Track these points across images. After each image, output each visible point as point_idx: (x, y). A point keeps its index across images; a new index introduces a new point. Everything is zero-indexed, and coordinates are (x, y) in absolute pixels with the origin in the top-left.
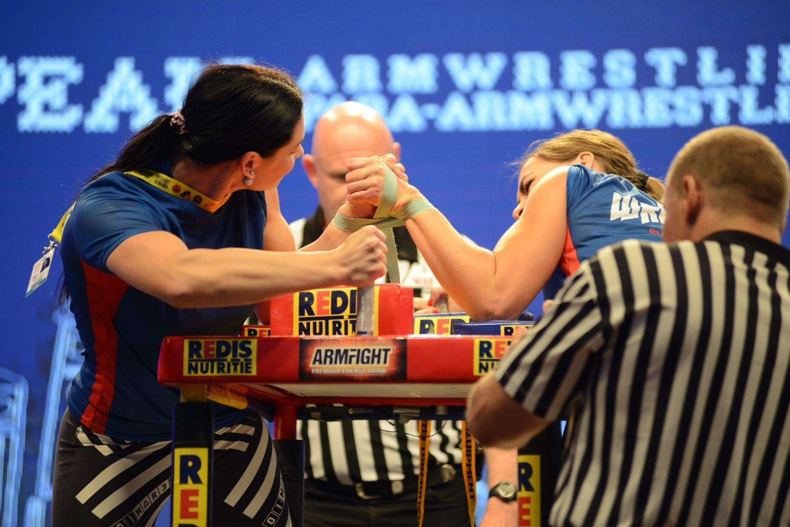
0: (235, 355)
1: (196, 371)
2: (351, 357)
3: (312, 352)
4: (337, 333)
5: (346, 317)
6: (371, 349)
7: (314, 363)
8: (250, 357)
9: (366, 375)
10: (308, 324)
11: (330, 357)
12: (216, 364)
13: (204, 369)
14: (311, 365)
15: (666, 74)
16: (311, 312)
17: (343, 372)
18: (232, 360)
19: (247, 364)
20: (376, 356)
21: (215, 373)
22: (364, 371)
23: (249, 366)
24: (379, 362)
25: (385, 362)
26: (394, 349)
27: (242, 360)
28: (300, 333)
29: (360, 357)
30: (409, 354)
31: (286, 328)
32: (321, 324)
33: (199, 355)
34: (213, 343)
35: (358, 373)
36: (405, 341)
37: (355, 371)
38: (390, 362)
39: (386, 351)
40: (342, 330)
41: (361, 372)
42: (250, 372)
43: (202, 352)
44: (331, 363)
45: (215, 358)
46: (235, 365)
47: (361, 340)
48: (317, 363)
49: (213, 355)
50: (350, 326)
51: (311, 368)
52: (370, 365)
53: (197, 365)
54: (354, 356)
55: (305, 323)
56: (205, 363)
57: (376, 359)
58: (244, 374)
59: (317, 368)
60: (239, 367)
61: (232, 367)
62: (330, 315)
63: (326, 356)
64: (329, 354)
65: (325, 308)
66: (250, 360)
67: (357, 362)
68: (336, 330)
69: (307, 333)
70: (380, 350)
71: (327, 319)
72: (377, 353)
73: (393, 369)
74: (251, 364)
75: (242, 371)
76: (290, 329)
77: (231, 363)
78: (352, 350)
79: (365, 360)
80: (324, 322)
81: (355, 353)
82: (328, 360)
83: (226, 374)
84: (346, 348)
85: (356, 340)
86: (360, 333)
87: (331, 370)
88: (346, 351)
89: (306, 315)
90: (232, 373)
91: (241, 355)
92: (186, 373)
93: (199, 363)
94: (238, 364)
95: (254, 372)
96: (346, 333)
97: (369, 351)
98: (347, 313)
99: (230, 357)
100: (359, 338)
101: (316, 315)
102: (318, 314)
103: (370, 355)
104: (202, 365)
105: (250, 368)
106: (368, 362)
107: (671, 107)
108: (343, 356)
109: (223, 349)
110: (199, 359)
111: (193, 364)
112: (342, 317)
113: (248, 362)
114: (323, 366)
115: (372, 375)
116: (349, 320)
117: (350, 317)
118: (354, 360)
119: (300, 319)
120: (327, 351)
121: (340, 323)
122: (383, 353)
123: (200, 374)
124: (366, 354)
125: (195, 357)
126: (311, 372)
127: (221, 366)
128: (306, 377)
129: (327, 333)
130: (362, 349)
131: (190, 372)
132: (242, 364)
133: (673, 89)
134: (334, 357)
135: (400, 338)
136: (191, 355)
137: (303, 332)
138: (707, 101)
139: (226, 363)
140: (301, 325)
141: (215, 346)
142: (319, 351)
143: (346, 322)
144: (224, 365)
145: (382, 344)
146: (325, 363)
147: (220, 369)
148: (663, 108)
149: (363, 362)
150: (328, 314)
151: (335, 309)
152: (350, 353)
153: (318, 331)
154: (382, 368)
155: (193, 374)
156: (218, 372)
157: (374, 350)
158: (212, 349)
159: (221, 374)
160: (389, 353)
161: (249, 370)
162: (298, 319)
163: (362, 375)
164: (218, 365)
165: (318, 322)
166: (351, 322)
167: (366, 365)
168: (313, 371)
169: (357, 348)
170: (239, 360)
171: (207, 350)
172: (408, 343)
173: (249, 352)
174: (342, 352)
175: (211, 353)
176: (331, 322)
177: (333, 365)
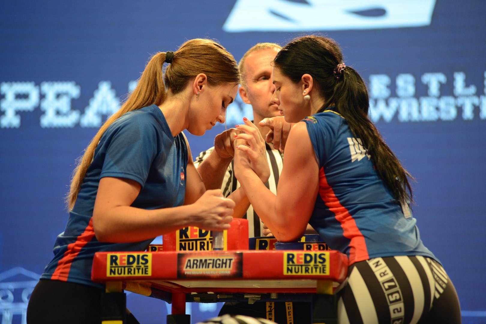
0: (138, 263)
1: (114, 273)
2: (209, 264)
3: (185, 262)
4: (202, 249)
5: (208, 239)
6: (221, 259)
7: (186, 268)
8: (147, 265)
9: (218, 275)
10: (185, 244)
11: (196, 264)
12: (126, 269)
13: (120, 272)
14: (184, 269)
15: (434, 89)
16: (187, 236)
17: (204, 273)
18: (137, 266)
19: (145, 269)
20: (224, 263)
21: (126, 275)
22: (217, 272)
23: (147, 270)
24: (226, 267)
25: (230, 267)
26: (235, 259)
27: (143, 266)
28: (180, 250)
29: (214, 264)
30: (244, 262)
31: (172, 246)
32: (193, 243)
33: (116, 264)
34: (125, 256)
35: (213, 274)
36: (241, 254)
37: (212, 272)
38: (233, 267)
39: (230, 260)
40: (206, 247)
41: (215, 273)
42: (147, 274)
43: (118, 262)
44: (197, 267)
45: (126, 265)
46: (138, 269)
47: (215, 253)
48: (188, 268)
49: (125, 264)
50: (210, 245)
51: (185, 271)
52: (220, 269)
53: (115, 270)
54: (211, 263)
55: (183, 243)
56: (120, 269)
57: (224, 265)
58: (144, 275)
59: (188, 271)
60: (140, 271)
61: (136, 271)
62: (198, 238)
63: (194, 263)
64: (195, 262)
65: (195, 233)
66: (147, 266)
67: (213, 267)
68: (202, 247)
69: (185, 249)
70: (226, 260)
71: (196, 240)
72: (224, 261)
73: (235, 271)
74: (148, 268)
75: (142, 273)
76: (174, 247)
77: (136, 268)
78: (210, 260)
79: (218, 266)
80: (194, 242)
81: (211, 262)
82: (195, 266)
83: (133, 275)
84: (206, 259)
85: (212, 254)
86: (215, 249)
87: (197, 272)
88: (206, 260)
89: (184, 238)
90: (137, 275)
91: (142, 263)
92: (108, 274)
93: (116, 269)
94: (140, 269)
95: (150, 273)
96: (208, 249)
97: (220, 260)
98: (208, 237)
99: (135, 265)
100: (214, 252)
101: (190, 238)
102: (191, 237)
103: (221, 263)
104: (118, 270)
105: (147, 271)
106: (219, 267)
107: (438, 109)
108: (204, 263)
109: (131, 260)
110: (117, 266)
111: (113, 269)
112: (205, 239)
113: (146, 268)
114: (192, 269)
115: (220, 275)
116: (209, 241)
117: (210, 239)
118: (211, 266)
119: (180, 241)
120: (194, 260)
121: (204, 243)
122: (228, 262)
123: (117, 275)
124: (218, 262)
125: (114, 265)
126: (184, 273)
127: (130, 270)
128: (182, 276)
129: (196, 249)
130: (215, 259)
131: (111, 274)
132: (143, 269)
133: (439, 97)
134: (198, 264)
135: (238, 252)
136: (111, 264)
137: (182, 249)
138: (459, 105)
139: (133, 268)
140: (181, 244)
141: (126, 258)
142: (189, 261)
143: (208, 242)
144: (131, 270)
145: (228, 256)
146: (193, 267)
147: (129, 272)
148: (432, 109)
149: (216, 267)
150: (197, 237)
151: (201, 235)
152: (208, 262)
153: (191, 248)
154: (228, 271)
155: (113, 275)
156: (128, 274)
157: (223, 260)
158: (125, 260)
159: (130, 275)
160: (232, 261)
161: (147, 272)
162: (179, 241)
163: (216, 275)
164: (128, 269)
165: (191, 242)
166: (211, 242)
167: (218, 269)
168: (186, 273)
169: (212, 258)
170: (141, 266)
171: (122, 260)
172: (244, 255)
173: (147, 261)
174: (203, 261)
175: (124, 262)
176: (198, 242)
177: (198, 269)
